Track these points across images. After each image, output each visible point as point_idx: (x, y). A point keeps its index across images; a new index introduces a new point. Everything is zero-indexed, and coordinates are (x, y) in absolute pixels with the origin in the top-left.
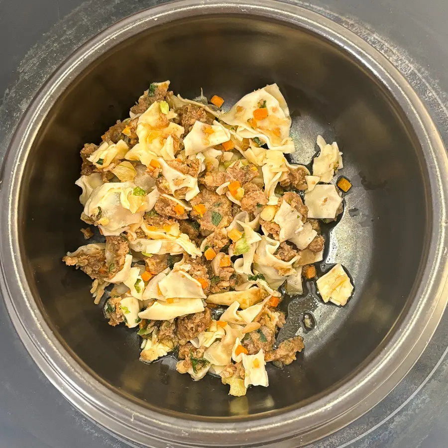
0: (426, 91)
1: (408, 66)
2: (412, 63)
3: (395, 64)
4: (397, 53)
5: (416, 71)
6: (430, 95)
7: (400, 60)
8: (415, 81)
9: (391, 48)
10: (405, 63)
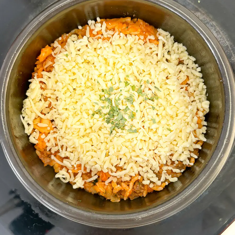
0: (231, 57)
1: (226, 42)
2: (228, 41)
3: (219, 40)
4: (222, 34)
5: (229, 46)
6: (233, 60)
7: (222, 38)
8: (227, 51)
9: (220, 31)
10: (225, 40)
